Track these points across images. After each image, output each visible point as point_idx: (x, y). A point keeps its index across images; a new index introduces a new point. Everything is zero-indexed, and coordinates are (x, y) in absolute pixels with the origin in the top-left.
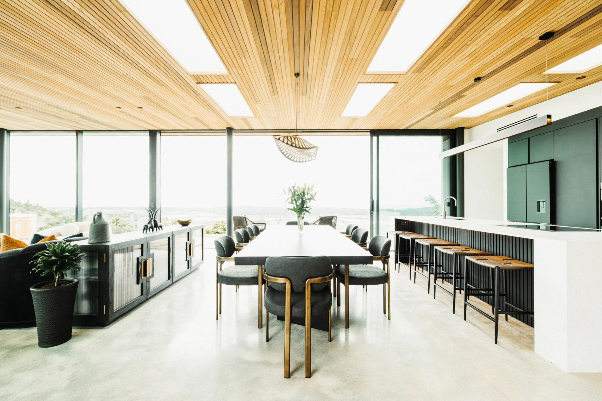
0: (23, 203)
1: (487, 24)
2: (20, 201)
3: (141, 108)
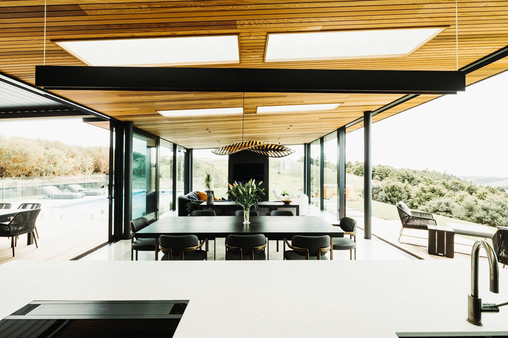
0: (442, 173)
1: (108, 10)
2: (439, 172)
3: (291, 126)
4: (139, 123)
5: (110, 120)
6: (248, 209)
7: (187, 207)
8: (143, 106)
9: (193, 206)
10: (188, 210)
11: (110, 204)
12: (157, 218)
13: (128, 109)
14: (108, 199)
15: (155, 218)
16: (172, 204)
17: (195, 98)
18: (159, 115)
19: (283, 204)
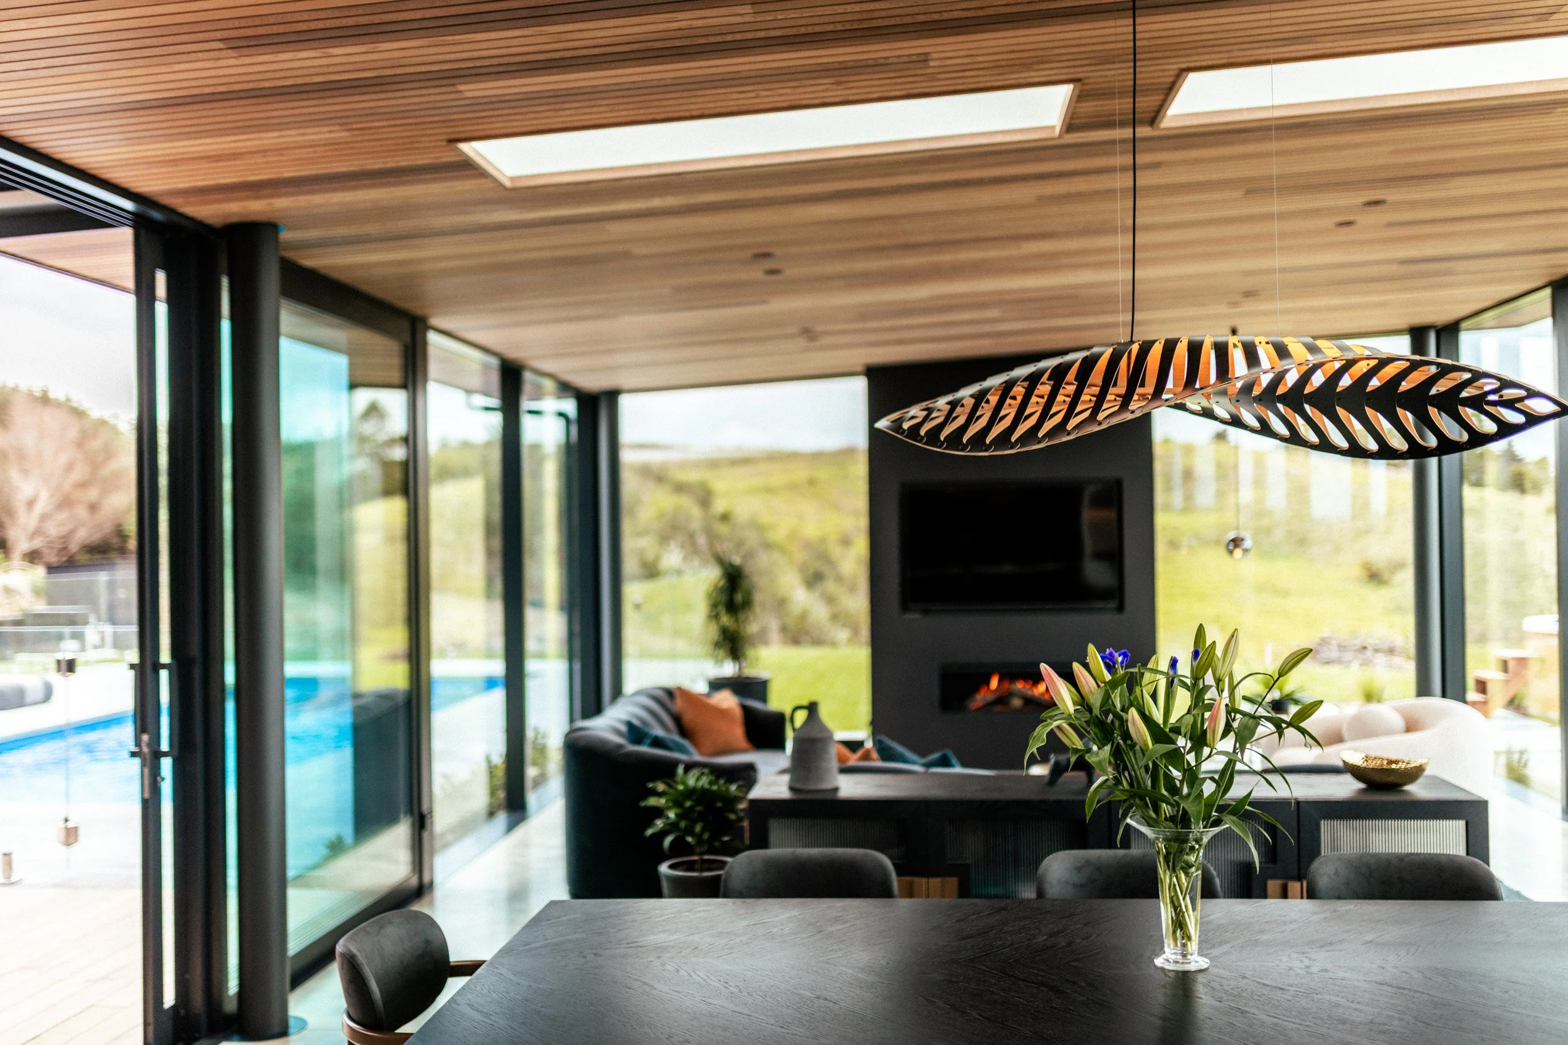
4: (313, 234)
5: (139, 222)
6: (1192, 858)
7: (659, 812)
8: (373, 114)
9: (699, 808)
10: (663, 834)
11: (147, 796)
12: (426, 879)
13: (269, 139)
14: (137, 761)
15: (414, 881)
16: (501, 773)
17: (750, 36)
18: (468, 167)
19: (1345, 788)
